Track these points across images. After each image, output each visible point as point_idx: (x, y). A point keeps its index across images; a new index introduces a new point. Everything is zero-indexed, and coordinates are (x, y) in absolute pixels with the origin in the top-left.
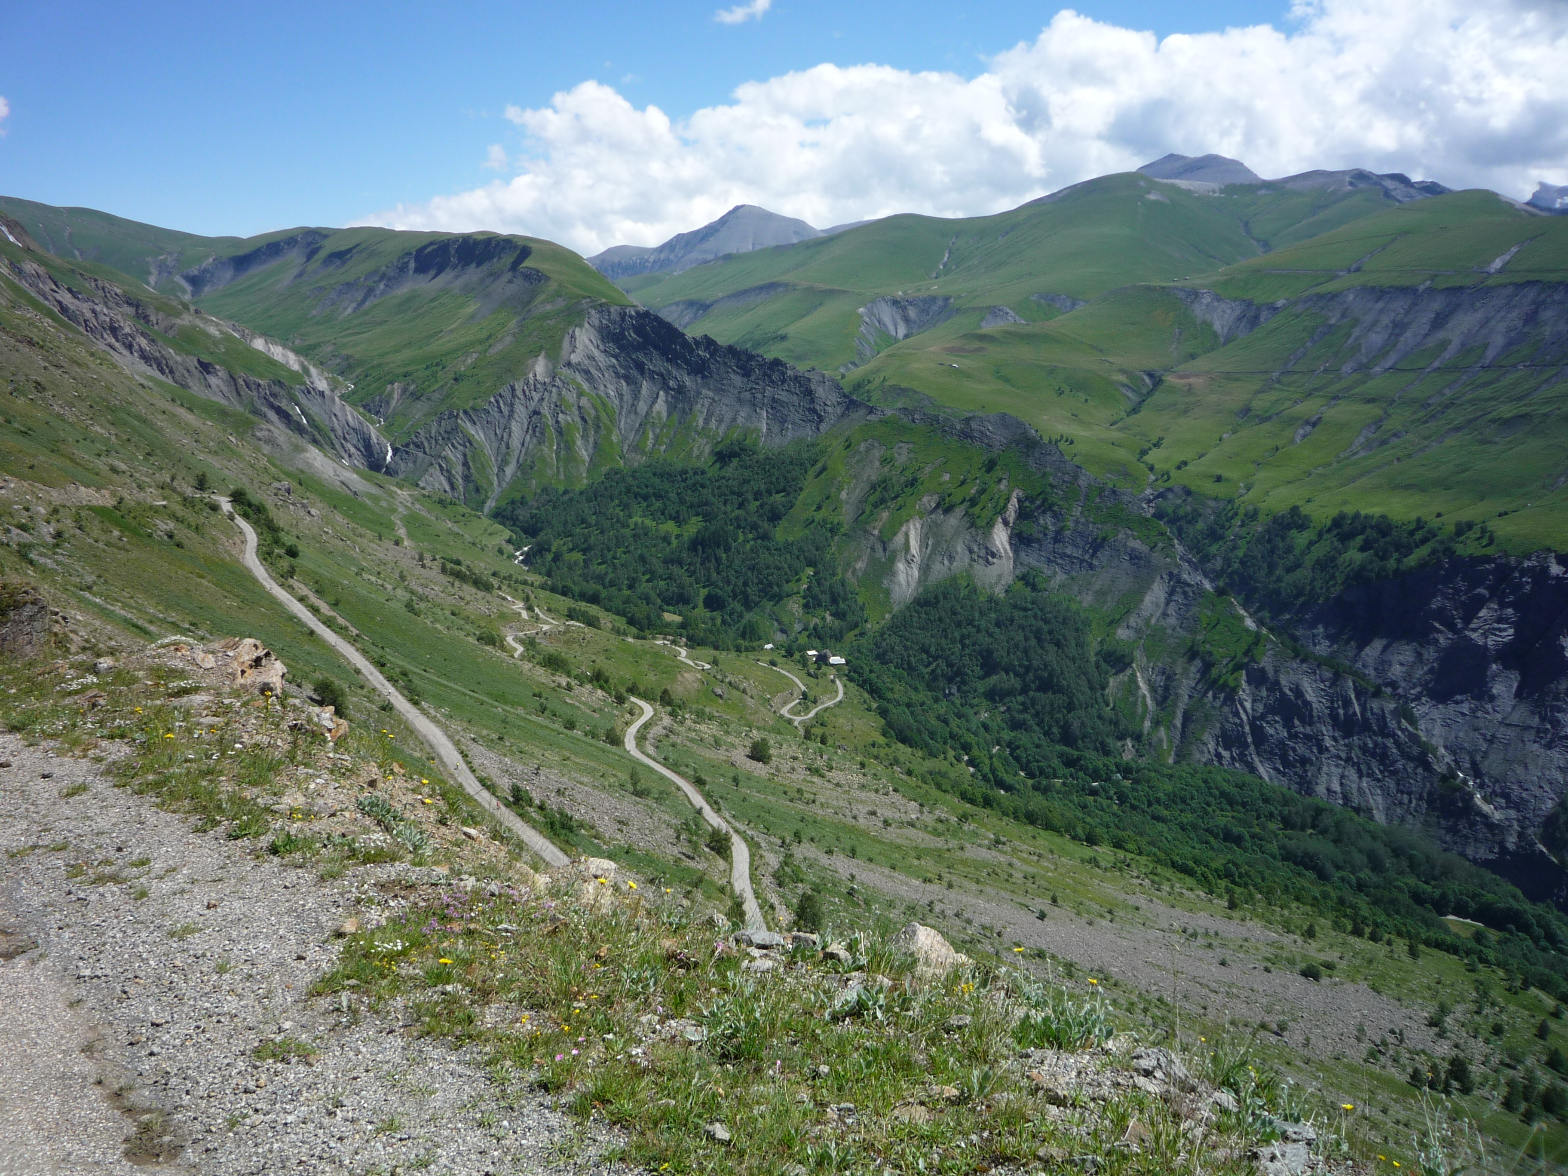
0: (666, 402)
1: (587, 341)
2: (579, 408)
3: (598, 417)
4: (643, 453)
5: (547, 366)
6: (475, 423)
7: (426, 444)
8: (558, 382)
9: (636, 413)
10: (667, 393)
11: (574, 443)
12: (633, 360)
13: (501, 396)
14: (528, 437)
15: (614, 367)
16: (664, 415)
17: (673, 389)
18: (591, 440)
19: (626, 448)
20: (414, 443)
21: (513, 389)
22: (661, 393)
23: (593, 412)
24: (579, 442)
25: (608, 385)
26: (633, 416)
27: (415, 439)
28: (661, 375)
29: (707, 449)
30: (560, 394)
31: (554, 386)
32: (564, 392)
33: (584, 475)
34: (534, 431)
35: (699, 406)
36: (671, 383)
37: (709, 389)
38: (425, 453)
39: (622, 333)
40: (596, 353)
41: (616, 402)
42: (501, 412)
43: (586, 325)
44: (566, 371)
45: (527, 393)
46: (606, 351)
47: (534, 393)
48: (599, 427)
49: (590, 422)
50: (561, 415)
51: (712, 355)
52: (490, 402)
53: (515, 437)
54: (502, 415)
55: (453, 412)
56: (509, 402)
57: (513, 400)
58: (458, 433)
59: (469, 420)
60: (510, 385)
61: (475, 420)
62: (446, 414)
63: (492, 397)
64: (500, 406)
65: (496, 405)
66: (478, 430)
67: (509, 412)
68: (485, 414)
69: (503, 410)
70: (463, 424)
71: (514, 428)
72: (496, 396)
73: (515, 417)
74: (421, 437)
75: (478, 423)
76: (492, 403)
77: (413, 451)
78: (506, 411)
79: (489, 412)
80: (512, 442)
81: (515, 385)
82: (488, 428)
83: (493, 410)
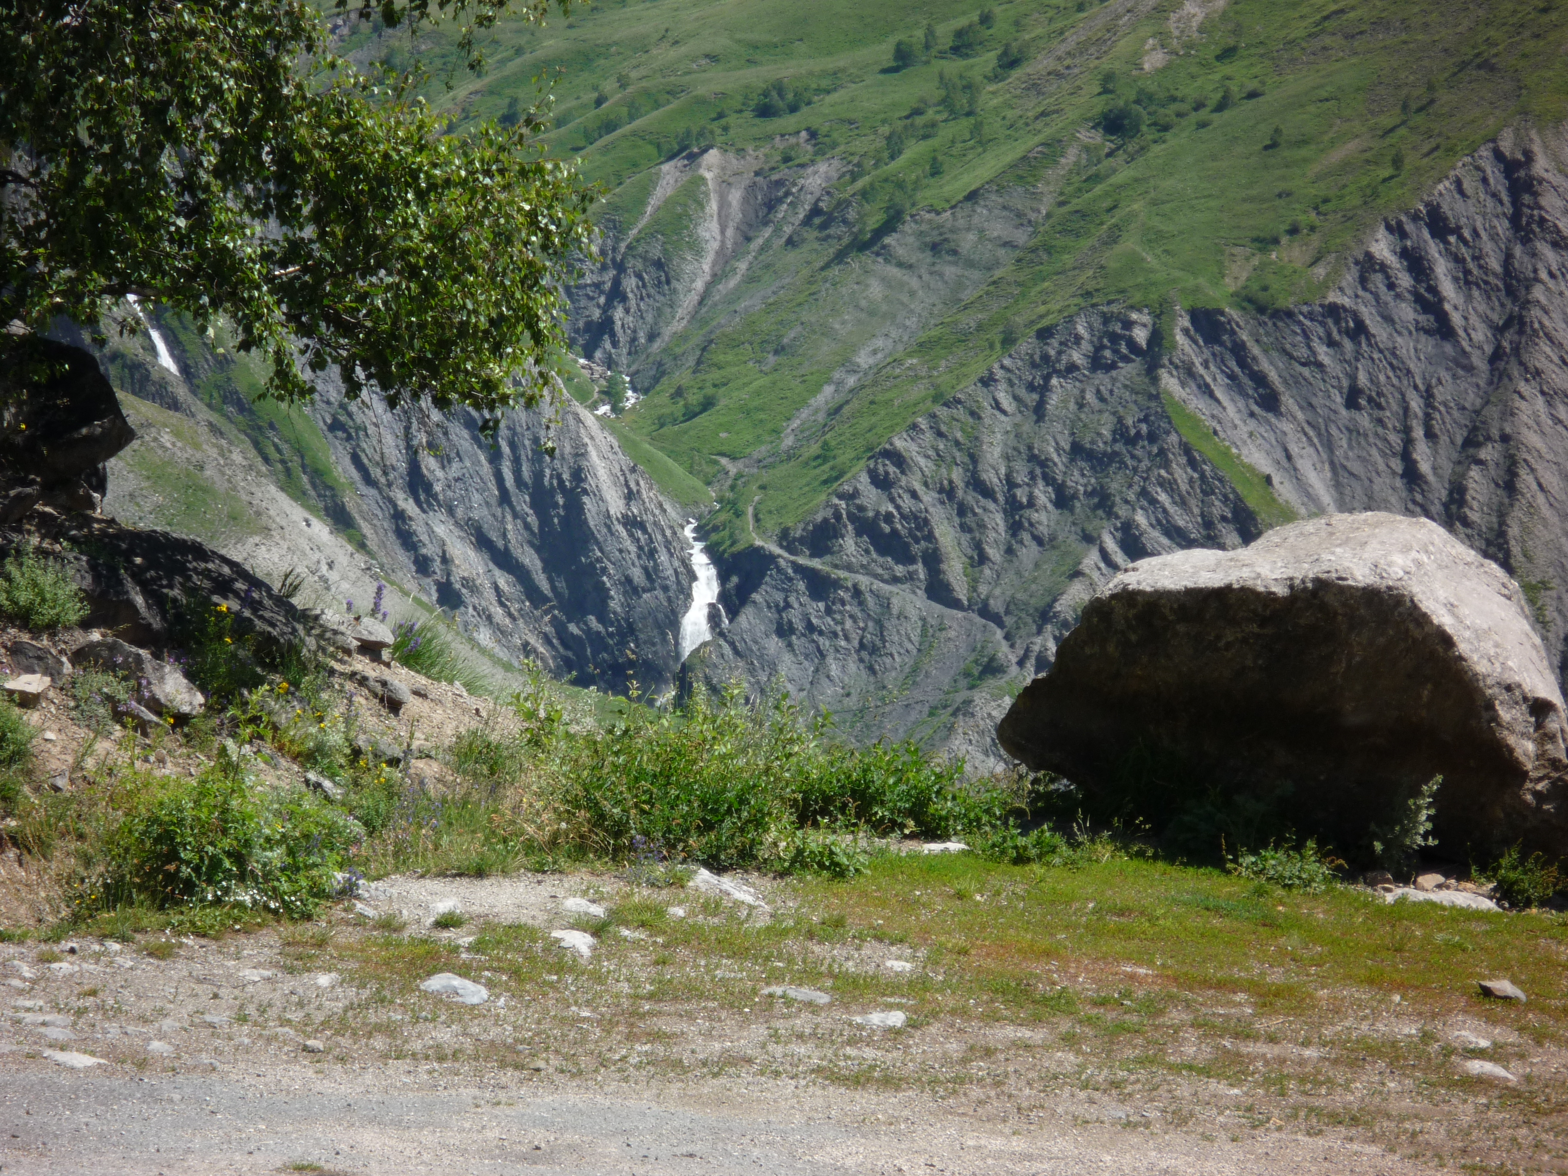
6: (1271, 401)
7: (946, 533)
13: (1439, 225)
20: (866, 527)
21: (1520, 182)
27: (872, 499)
42: (1443, 328)
52: (1369, 265)
53: (1541, 499)
54: (1448, 348)
55: (1128, 324)
56: (1495, 264)
57: (1518, 250)
58: (1166, 465)
59: (1232, 377)
60: (1498, 155)
61: (1273, 376)
62: (1078, 339)
63: (1382, 232)
64: (1433, 290)
65: (1405, 281)
66: (1294, 449)
67: (1499, 330)
68: (1331, 343)
69: (1456, 319)
70: (1197, 404)
71: (1533, 439)
72: (1409, 227)
73: (1540, 362)
74: (918, 486)
75: (1288, 402)
76: (1383, 268)
77: (864, 581)
78: (1474, 319)
79: (1359, 330)
80: (1525, 529)
81: (1529, 156)
82: (1353, 431)
83: (1388, 319)
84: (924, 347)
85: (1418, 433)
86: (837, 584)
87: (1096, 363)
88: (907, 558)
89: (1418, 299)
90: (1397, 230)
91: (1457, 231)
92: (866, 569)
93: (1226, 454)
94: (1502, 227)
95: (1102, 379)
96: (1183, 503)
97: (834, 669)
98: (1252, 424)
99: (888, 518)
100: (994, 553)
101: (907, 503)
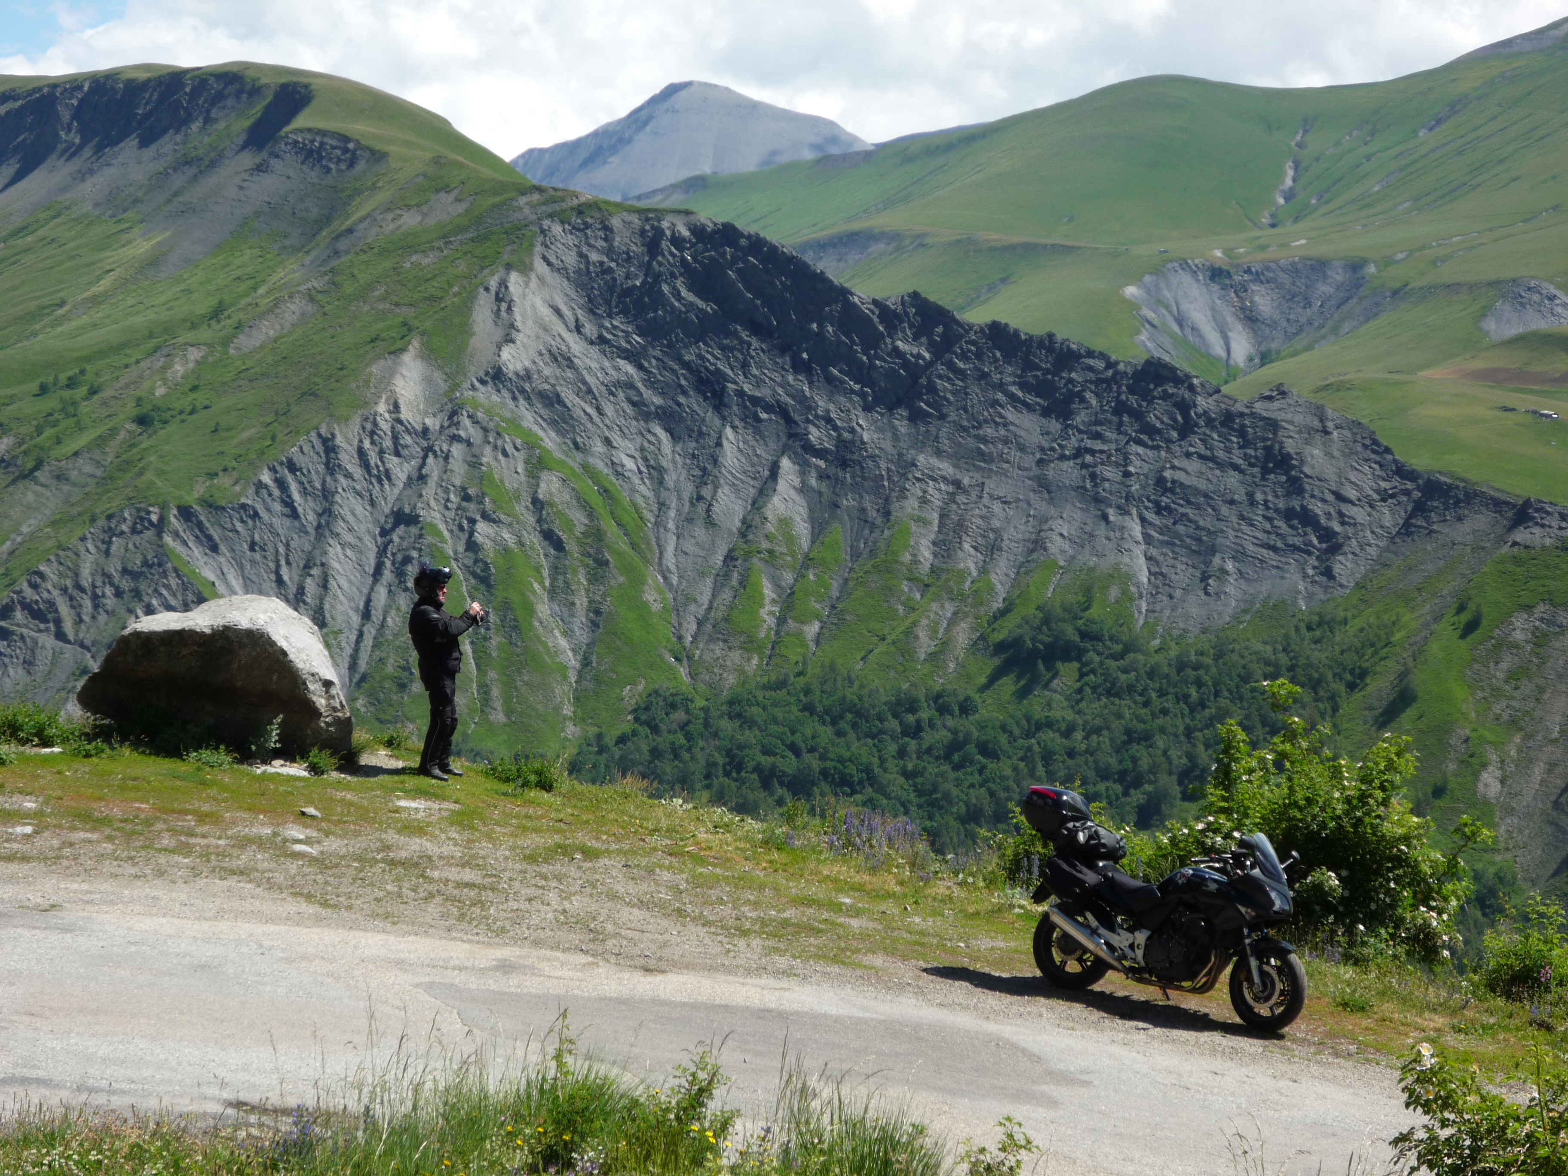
0: (803, 489)
1: (546, 312)
2: (535, 501)
3: (596, 534)
4: (750, 644)
5: (428, 381)
6: (214, 548)
7: (64, 609)
8: (468, 429)
9: (710, 522)
10: (803, 467)
11: (531, 611)
12: (686, 365)
13: (292, 467)
14: (382, 591)
15: (630, 385)
16: (802, 529)
17: (820, 453)
18: (581, 602)
19: (690, 627)
20: (26, 606)
21: (329, 447)
22: (786, 463)
23: (579, 518)
24: (543, 609)
25: (616, 438)
26: (700, 532)
27: (29, 594)
28: (782, 411)
29: (963, 635)
30: (474, 463)
31: (455, 438)
32: (487, 457)
33: (568, 710)
34: (400, 574)
35: (911, 504)
36: (815, 435)
37: (939, 453)
38: (60, 636)
39: (651, 288)
40: (575, 345)
41: (644, 489)
42: (294, 514)
43: (540, 266)
44: (487, 396)
45: (373, 459)
46: (602, 340)
47: (392, 461)
48: (603, 563)
49: (571, 546)
50: (482, 528)
51: (938, 352)
52: (260, 485)
53: (339, 592)
54: (296, 523)
55: (149, 513)
56: (318, 485)
57: (328, 479)
58: (166, 577)
59: (197, 537)
60: (319, 435)
61: (216, 537)
62: (125, 519)
63: (266, 471)
64: (289, 497)
65: (276, 492)
66: (225, 570)
67: (320, 515)
68: (242, 521)
69: (300, 510)
70: (180, 549)
71: (336, 565)
72: (278, 468)
73: (340, 530)
74: (50, 587)
75: (223, 548)
76: (266, 487)
77: (25, 631)
78: (309, 511)
79: (256, 515)
80: (332, 606)
81: (333, 436)
82: (253, 562)
83: (268, 510)
84: (53, 524)
85: (283, 562)
86: (12, 633)
87: (134, 531)
88: (45, 621)
89: (283, 501)
90: (273, 470)
91: (300, 470)
92: (26, 626)
93: (194, 572)
94: (321, 468)
95: (136, 538)
96: (174, 595)
97: (11, 672)
98: (206, 559)
99: (37, 602)
100: (86, 618)
101: (45, 595)
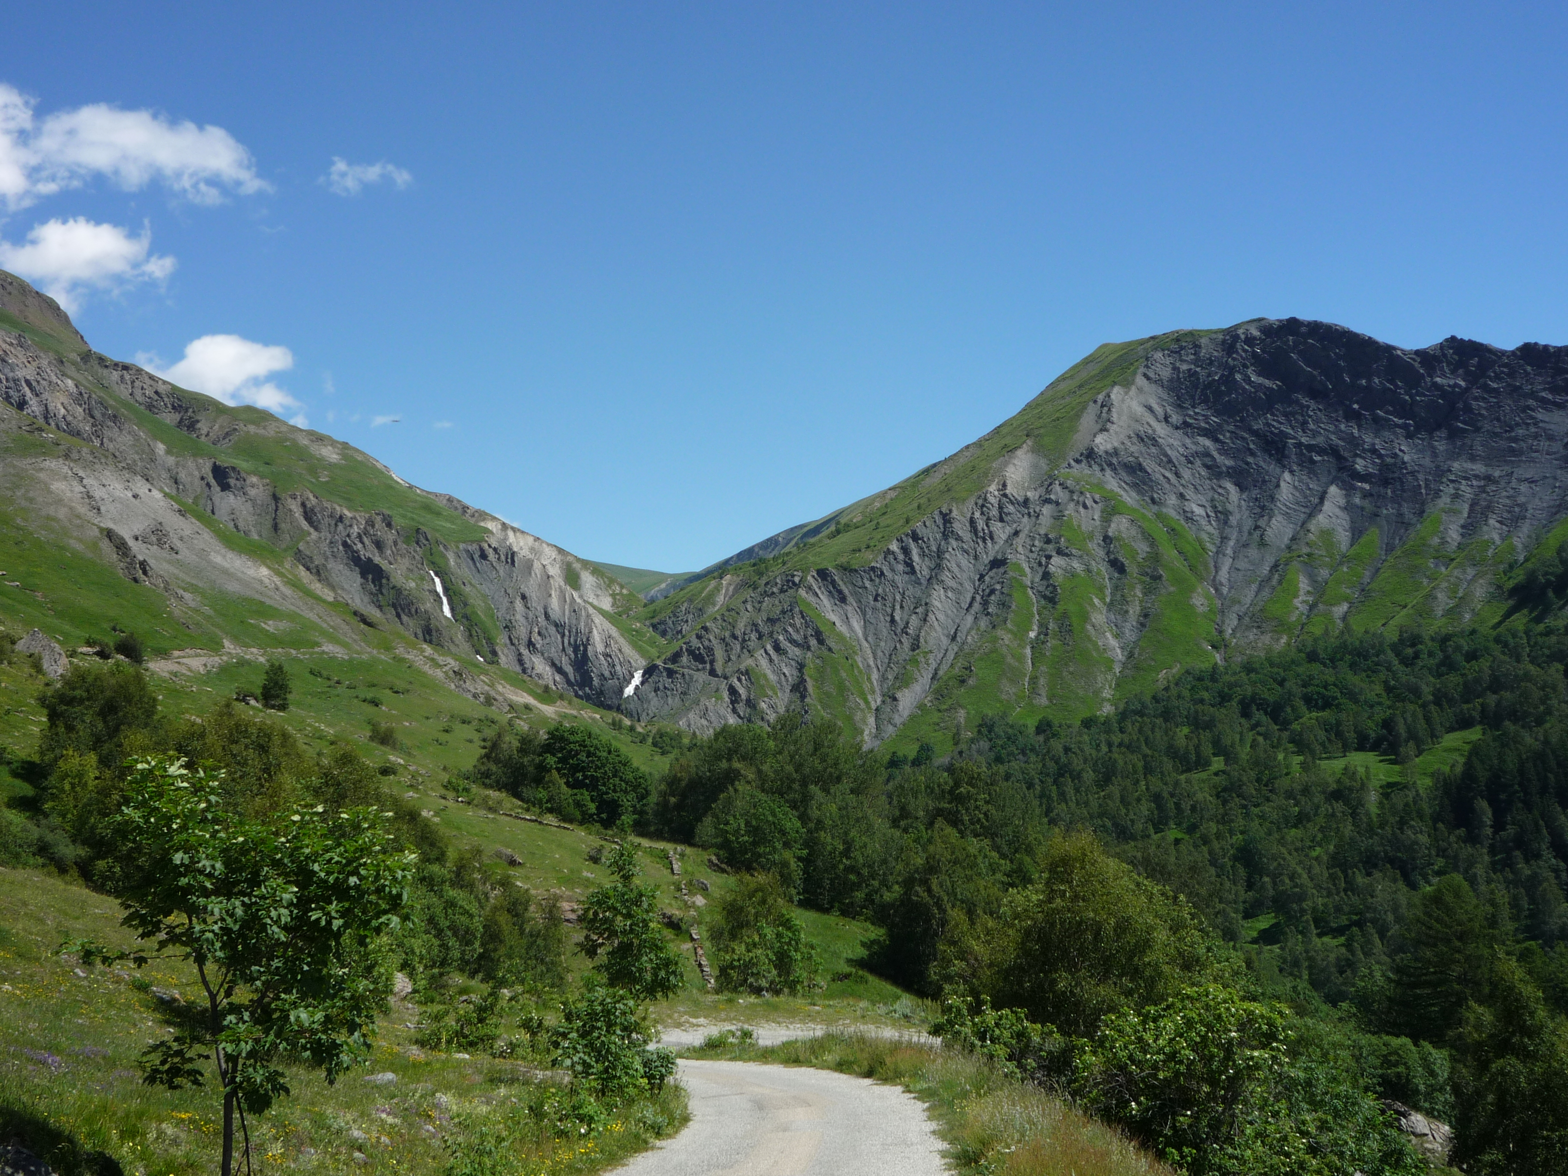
0: (1348, 508)
1: (1139, 410)
2: (1107, 539)
3: (1155, 558)
4: (1281, 626)
5: (1035, 466)
6: (843, 600)
7: (719, 654)
8: (1058, 493)
9: (1262, 544)
10: (1348, 489)
11: (1085, 617)
12: (1255, 433)
13: (915, 537)
14: (970, 619)
15: (1207, 454)
16: (1343, 537)
17: (1364, 478)
18: (1134, 610)
19: (1231, 622)
20: (691, 652)
21: (947, 519)
22: (1333, 490)
23: (1142, 548)
24: (1099, 617)
25: (1189, 493)
26: (1253, 552)
27: (695, 643)
28: (1334, 451)
29: (1480, 591)
30: (1058, 517)
31: (1048, 501)
32: (1070, 510)
33: (1107, 693)
34: (985, 603)
35: (1444, 501)
36: (1360, 465)
37: (1473, 458)
38: (713, 673)
39: (1228, 380)
40: (1161, 430)
41: (1211, 529)
42: (913, 571)
43: (1140, 380)
44: (1082, 470)
45: (981, 524)
46: (1186, 424)
47: (996, 526)
48: (1157, 578)
49: (1132, 569)
50: (1056, 560)
51: (1473, 379)
52: (889, 552)
53: (936, 623)
54: (913, 578)
55: (793, 576)
56: (934, 548)
57: (943, 543)
58: (793, 618)
59: (830, 592)
60: (941, 512)
61: (846, 591)
62: (776, 584)
63: (895, 541)
64: (910, 559)
65: (901, 557)
66: (849, 615)
67: (932, 570)
68: (871, 580)
69: (917, 568)
70: (811, 599)
71: (936, 603)
72: (904, 539)
73: (944, 578)
74: (712, 638)
75: (850, 599)
76: (893, 553)
77: (686, 671)
78: (924, 567)
79: (882, 573)
80: (927, 633)
81: (951, 511)
82: (874, 609)
83: (893, 570)
85: (898, 607)
86: (676, 672)
87: (782, 591)
88: (703, 662)
89: (905, 562)
90: (900, 540)
91: (922, 539)
92: (689, 667)
93: (819, 615)
94: (939, 536)
95: (782, 595)
96: (798, 631)
97: (670, 700)
98: (835, 608)
99: (699, 649)
100: (733, 658)
101: (706, 643)
